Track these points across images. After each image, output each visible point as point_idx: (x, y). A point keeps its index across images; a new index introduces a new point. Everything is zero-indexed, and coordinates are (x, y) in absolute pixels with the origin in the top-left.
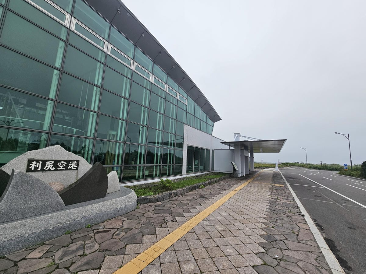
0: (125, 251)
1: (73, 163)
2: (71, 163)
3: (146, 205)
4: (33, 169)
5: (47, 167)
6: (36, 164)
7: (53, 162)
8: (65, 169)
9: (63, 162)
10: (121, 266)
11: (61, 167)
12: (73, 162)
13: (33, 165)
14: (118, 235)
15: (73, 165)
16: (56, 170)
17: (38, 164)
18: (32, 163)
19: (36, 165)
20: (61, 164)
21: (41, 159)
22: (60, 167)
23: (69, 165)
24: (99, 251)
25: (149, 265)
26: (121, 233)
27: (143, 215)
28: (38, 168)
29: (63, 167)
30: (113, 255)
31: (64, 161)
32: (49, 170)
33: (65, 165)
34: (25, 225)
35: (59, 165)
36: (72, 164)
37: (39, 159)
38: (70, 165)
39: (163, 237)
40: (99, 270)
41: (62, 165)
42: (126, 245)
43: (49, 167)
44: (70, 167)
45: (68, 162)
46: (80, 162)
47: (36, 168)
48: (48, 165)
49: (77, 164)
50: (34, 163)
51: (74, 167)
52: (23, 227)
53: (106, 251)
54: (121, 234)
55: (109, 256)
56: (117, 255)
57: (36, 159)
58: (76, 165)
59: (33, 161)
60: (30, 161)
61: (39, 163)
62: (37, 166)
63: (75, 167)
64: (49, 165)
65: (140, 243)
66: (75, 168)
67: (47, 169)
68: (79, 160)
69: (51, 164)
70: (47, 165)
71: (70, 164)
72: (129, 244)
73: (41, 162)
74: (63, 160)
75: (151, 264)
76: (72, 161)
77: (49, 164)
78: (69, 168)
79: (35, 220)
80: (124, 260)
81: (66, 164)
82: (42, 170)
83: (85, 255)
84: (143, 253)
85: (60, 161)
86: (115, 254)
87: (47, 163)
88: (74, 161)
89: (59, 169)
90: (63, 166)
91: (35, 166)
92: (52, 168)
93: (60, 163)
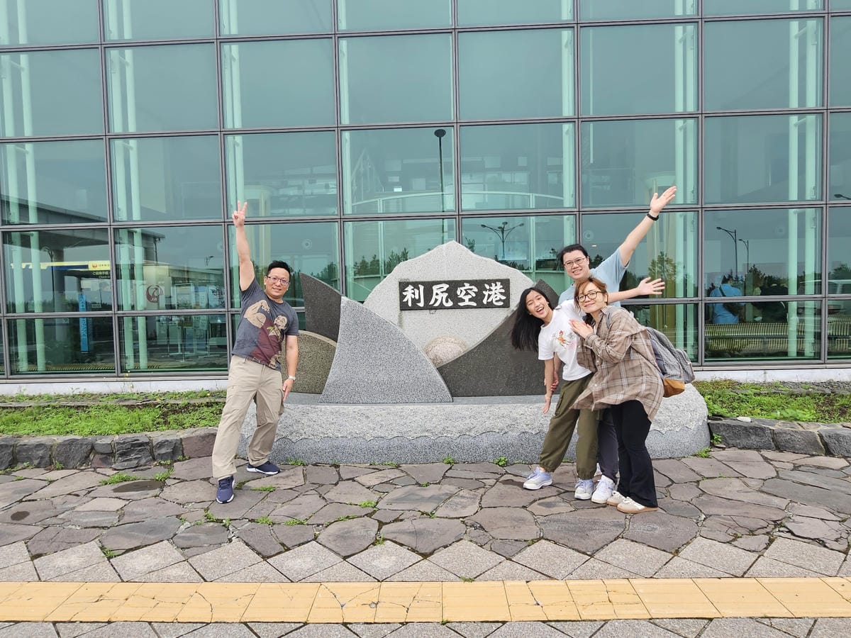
0: (520, 551)
1: (493, 287)
2: (487, 287)
3: (753, 454)
4: (410, 304)
5: (436, 300)
6: (413, 291)
7: (446, 287)
8: (475, 304)
9: (467, 286)
10: (471, 580)
11: (467, 298)
12: (493, 285)
13: (409, 294)
14: (548, 507)
15: (492, 293)
16: (455, 307)
17: (417, 291)
18: (406, 289)
19: (414, 294)
20: (464, 292)
21: (422, 280)
22: (463, 301)
23: (484, 292)
24: (463, 522)
25: (544, 622)
26: (563, 504)
27: (698, 482)
28: (419, 301)
29: (470, 300)
30: (481, 546)
31: (472, 283)
32: (442, 307)
33: (474, 295)
34: (367, 417)
35: (460, 292)
36: (490, 290)
37: (418, 280)
38: (486, 293)
39: (694, 576)
40: (421, 558)
41: (467, 294)
42: (542, 538)
43: (439, 298)
44: (488, 299)
45: (480, 284)
46: (511, 285)
47: (415, 301)
48: (437, 294)
49: (503, 291)
50: (410, 288)
51: (498, 299)
52: (363, 419)
53: (476, 529)
54: (560, 506)
55: (471, 541)
56: (491, 550)
57: (412, 280)
58: (501, 293)
59: (407, 284)
60: (403, 286)
61: (419, 289)
62: (417, 297)
63: (500, 300)
64: (439, 294)
65: (584, 553)
66: (501, 303)
67: (437, 305)
68: (509, 280)
69: (442, 292)
70: (434, 294)
71: (486, 290)
72: (550, 540)
73: (422, 288)
74: (467, 282)
75: (553, 624)
76: (490, 282)
77: (439, 292)
78: (485, 301)
79: (384, 411)
80: (493, 570)
81: (476, 290)
82: (428, 307)
83: (430, 515)
84: (562, 583)
85: (461, 283)
86: (487, 546)
87: (435, 288)
88: (495, 281)
89: (461, 304)
90: (470, 297)
91: (413, 297)
92: (447, 301)
93: (463, 289)
